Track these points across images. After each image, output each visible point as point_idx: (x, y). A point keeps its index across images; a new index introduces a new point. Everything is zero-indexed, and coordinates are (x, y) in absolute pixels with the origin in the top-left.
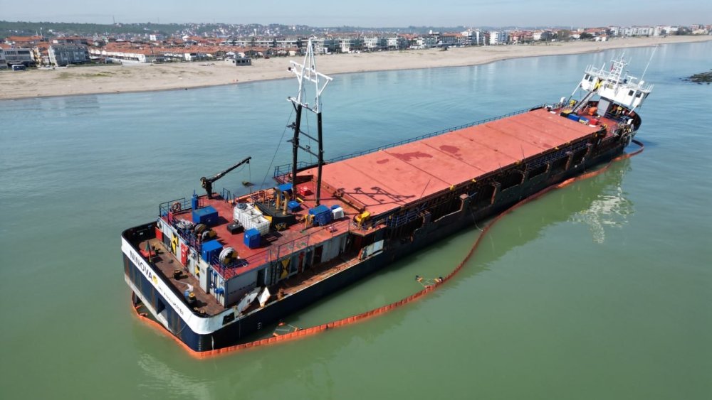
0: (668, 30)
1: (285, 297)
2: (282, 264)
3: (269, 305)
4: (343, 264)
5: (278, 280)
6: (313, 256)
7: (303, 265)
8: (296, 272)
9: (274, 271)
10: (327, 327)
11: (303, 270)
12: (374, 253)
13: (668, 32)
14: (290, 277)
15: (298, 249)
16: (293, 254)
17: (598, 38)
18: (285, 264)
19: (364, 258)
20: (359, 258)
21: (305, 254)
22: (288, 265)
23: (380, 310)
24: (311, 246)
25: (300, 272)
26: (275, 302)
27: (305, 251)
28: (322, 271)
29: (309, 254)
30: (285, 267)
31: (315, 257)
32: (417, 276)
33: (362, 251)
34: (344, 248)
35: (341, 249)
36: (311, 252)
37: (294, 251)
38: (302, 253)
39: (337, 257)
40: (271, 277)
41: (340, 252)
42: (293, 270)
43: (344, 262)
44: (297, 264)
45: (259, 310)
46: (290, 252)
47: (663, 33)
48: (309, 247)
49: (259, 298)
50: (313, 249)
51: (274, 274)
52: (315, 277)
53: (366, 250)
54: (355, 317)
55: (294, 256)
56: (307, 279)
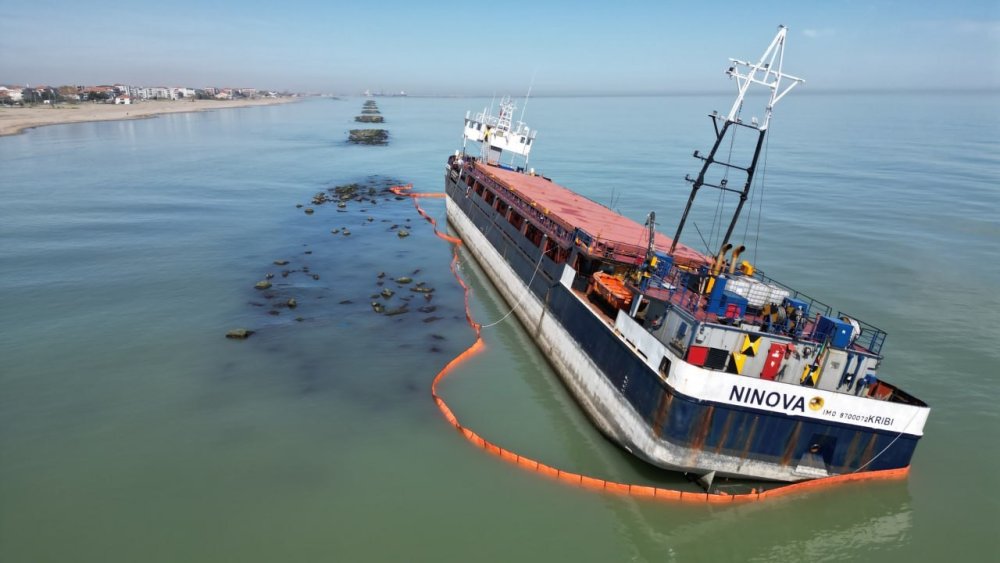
0: (185, 92)
13: (185, 95)
17: (118, 100)
47: (181, 95)
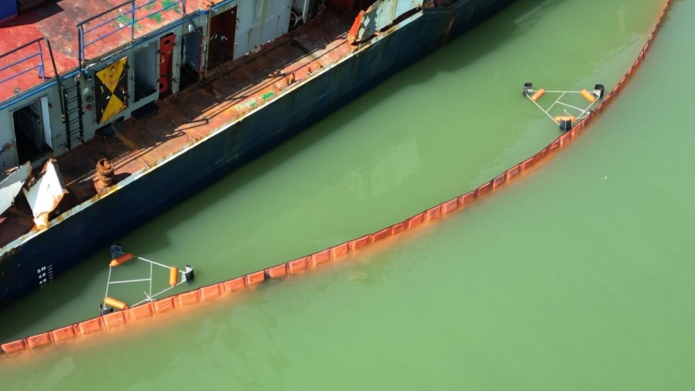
1: (120, 186)
2: (98, 83)
3: (65, 216)
4: (305, 60)
5: (90, 129)
6: (205, 43)
7: (176, 72)
8: (154, 97)
9: (73, 105)
10: (267, 277)
11: (175, 88)
12: (396, 22)
14: (136, 114)
15: (152, 28)
16: (135, 43)
18: (110, 79)
19: (367, 39)
20: (351, 38)
21: (178, 40)
22: (123, 82)
23: (428, 216)
24: (196, 15)
25: (166, 93)
26: (87, 204)
27: (178, 32)
28: (239, 89)
29: (191, 40)
30: (112, 88)
31: (211, 43)
32: (528, 85)
33: (363, 20)
34: (305, 10)
35: (295, 11)
36: (198, 31)
37: (140, 33)
38: (167, 39)
39: (285, 36)
40: (67, 122)
41: (292, 22)
42: (143, 89)
43: (307, 52)
44: (154, 74)
45: (31, 235)
46: (125, 39)
48: (189, 19)
49: (29, 197)
50: (204, 22)
51: (74, 116)
52: (217, 109)
53: (373, 16)
54: (353, 244)
55: (138, 53)
56: (190, 117)
